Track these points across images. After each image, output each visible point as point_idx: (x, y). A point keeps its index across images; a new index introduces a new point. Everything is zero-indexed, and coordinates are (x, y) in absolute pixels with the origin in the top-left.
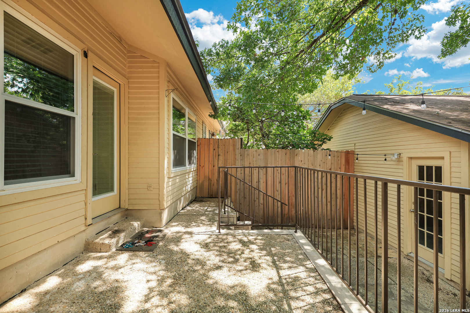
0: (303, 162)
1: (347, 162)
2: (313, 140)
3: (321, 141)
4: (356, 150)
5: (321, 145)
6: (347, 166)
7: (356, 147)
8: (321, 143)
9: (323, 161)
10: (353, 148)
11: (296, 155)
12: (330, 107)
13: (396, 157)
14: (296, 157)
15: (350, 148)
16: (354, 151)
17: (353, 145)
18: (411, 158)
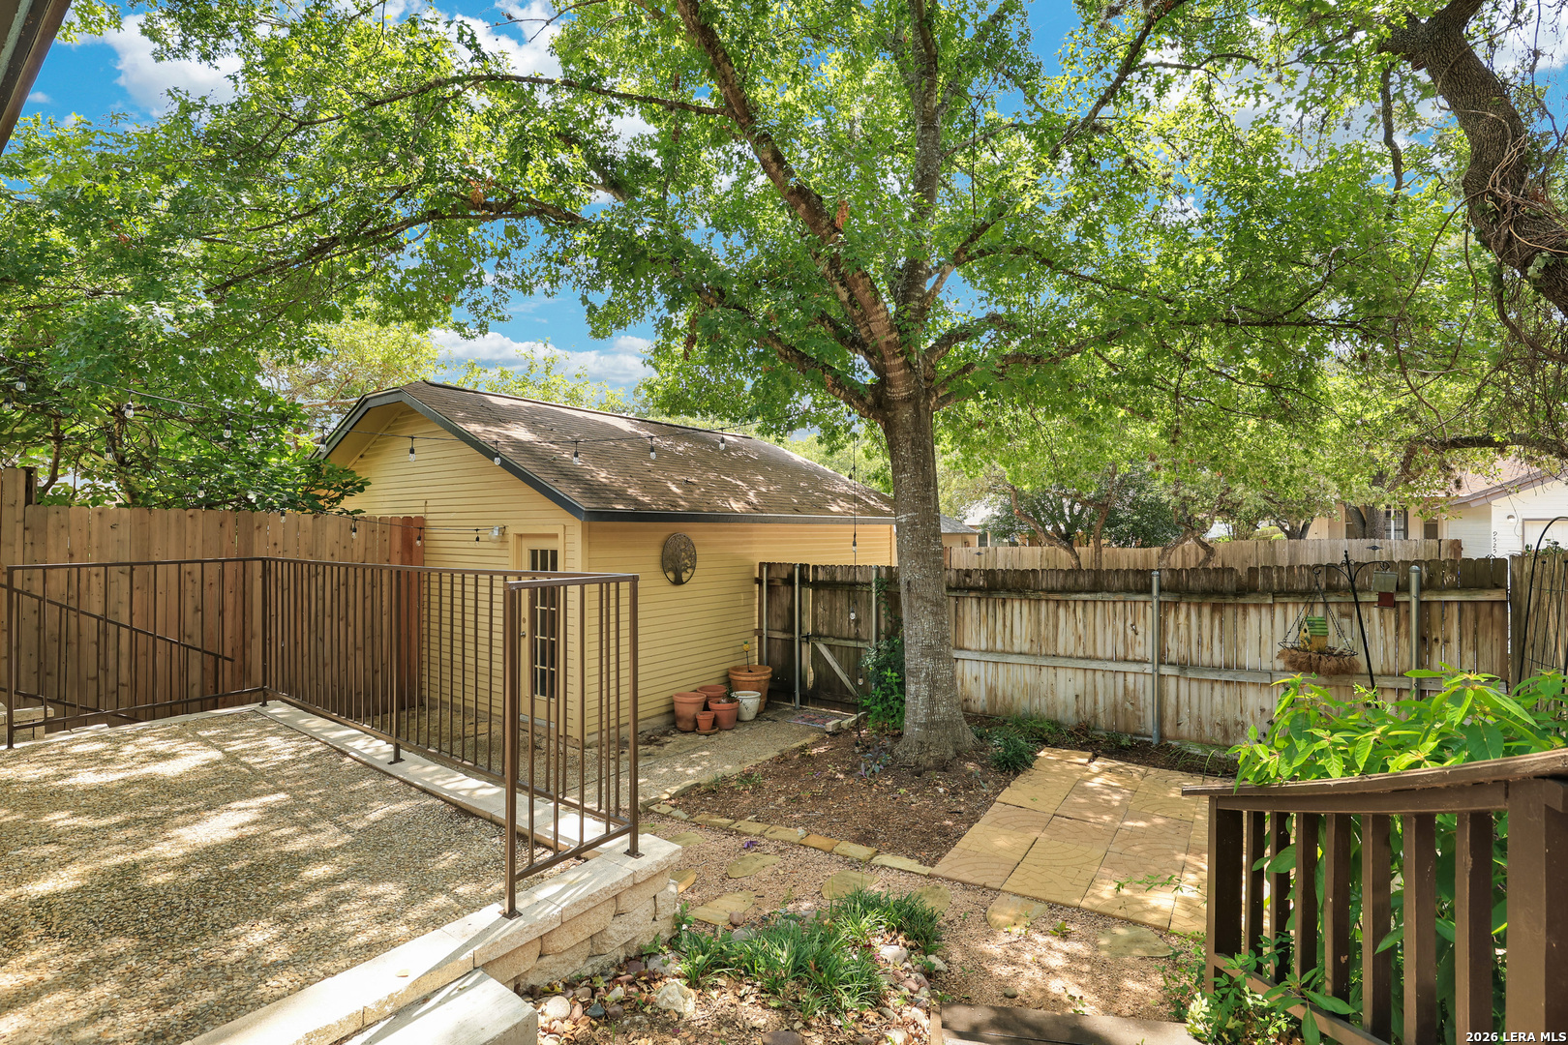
0: (280, 548)
1: (408, 545)
2: (312, 484)
3: (337, 489)
4: (429, 516)
5: (337, 500)
6: (407, 556)
7: (429, 510)
8: (337, 494)
9: (342, 544)
10: (422, 510)
11: (259, 527)
12: (363, 401)
13: (496, 533)
14: (256, 533)
15: (414, 511)
16: (423, 520)
17: (423, 503)
18: (521, 536)
